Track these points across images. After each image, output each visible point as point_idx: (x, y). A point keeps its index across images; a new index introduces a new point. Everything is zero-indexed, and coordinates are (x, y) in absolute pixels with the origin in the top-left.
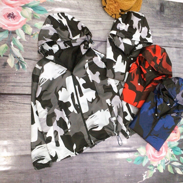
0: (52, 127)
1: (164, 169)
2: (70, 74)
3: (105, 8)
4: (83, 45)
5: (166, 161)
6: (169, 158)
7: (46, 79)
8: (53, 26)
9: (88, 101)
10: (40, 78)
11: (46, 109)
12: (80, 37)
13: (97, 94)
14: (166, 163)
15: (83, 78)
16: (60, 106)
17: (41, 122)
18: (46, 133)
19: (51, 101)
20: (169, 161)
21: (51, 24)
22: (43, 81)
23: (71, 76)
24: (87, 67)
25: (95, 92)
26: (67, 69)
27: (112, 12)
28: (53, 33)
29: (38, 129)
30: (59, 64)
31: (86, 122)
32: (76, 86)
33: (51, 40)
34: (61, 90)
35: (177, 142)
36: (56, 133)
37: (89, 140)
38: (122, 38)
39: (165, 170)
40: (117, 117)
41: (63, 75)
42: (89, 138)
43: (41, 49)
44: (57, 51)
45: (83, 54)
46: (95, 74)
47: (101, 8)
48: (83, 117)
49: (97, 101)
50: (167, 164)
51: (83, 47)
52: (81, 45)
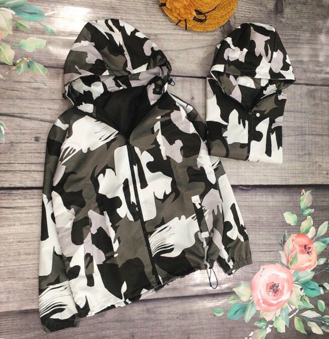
0: (82, 246)
1: (286, 326)
2: (124, 143)
3: (164, 8)
4: (153, 86)
5: (290, 310)
6: (297, 304)
7: (75, 150)
8: (94, 45)
9: (156, 198)
10: (64, 147)
11: (72, 210)
12: (148, 69)
13: (174, 184)
14: (290, 314)
15: (148, 151)
16: (99, 206)
17: (60, 236)
18: (70, 259)
19: (84, 194)
20: (296, 309)
21: (91, 41)
22: (69, 154)
23: (125, 147)
24: (159, 130)
25: (170, 179)
26: (117, 132)
27: (179, 14)
28: (95, 60)
29: (54, 249)
30: (102, 121)
31: (149, 239)
32: (134, 166)
33: (89, 74)
34: (103, 172)
35: (312, 270)
36: (89, 258)
37: (153, 275)
38: (236, 77)
39: (288, 327)
40: (212, 231)
41: (109, 144)
42: (155, 272)
43: (68, 91)
44: (99, 95)
45: (152, 103)
46: (174, 144)
47: (157, 6)
48: (144, 229)
49: (173, 199)
50: (293, 315)
51: (152, 91)
52: (149, 86)
